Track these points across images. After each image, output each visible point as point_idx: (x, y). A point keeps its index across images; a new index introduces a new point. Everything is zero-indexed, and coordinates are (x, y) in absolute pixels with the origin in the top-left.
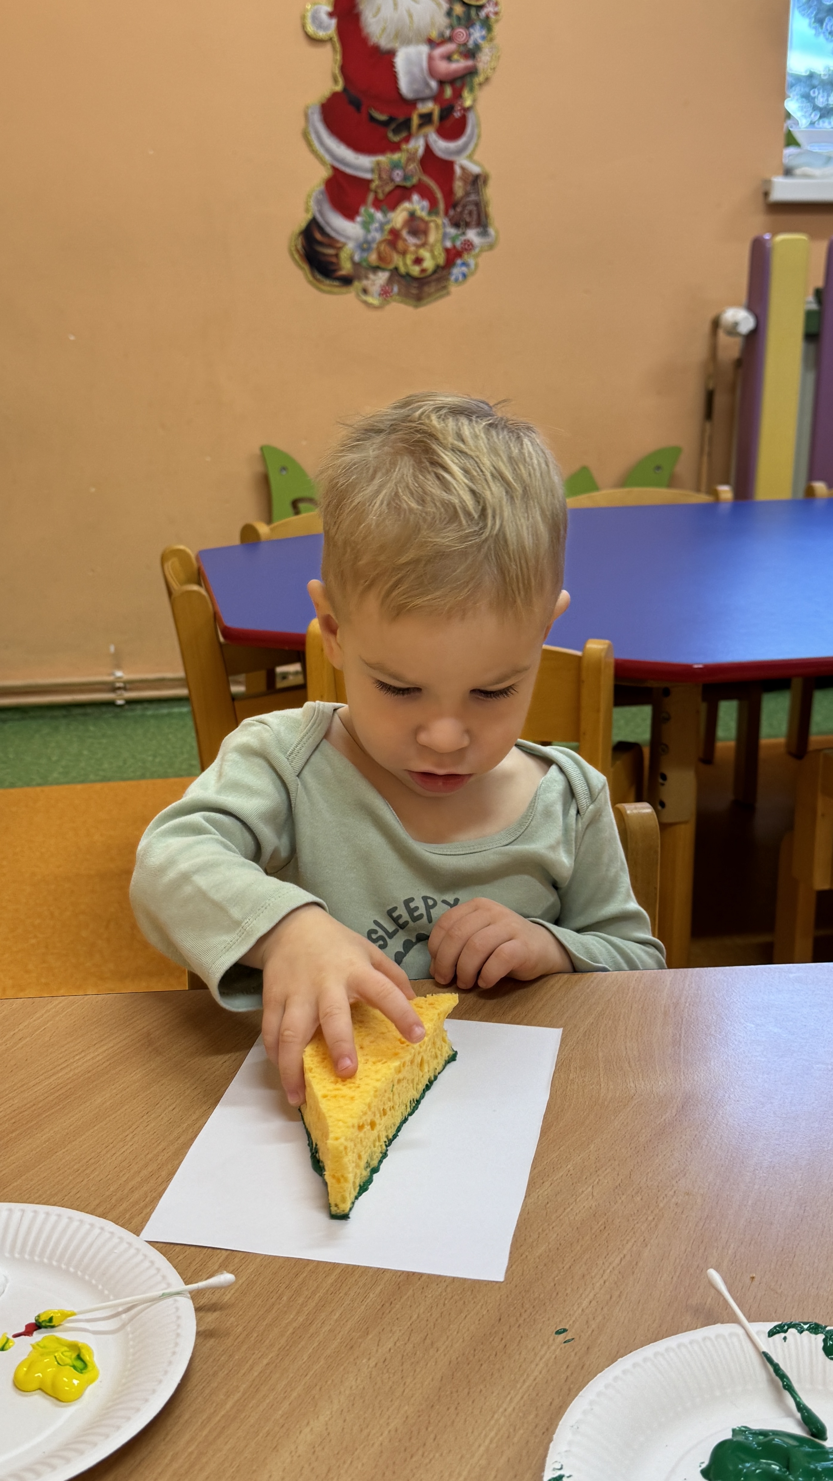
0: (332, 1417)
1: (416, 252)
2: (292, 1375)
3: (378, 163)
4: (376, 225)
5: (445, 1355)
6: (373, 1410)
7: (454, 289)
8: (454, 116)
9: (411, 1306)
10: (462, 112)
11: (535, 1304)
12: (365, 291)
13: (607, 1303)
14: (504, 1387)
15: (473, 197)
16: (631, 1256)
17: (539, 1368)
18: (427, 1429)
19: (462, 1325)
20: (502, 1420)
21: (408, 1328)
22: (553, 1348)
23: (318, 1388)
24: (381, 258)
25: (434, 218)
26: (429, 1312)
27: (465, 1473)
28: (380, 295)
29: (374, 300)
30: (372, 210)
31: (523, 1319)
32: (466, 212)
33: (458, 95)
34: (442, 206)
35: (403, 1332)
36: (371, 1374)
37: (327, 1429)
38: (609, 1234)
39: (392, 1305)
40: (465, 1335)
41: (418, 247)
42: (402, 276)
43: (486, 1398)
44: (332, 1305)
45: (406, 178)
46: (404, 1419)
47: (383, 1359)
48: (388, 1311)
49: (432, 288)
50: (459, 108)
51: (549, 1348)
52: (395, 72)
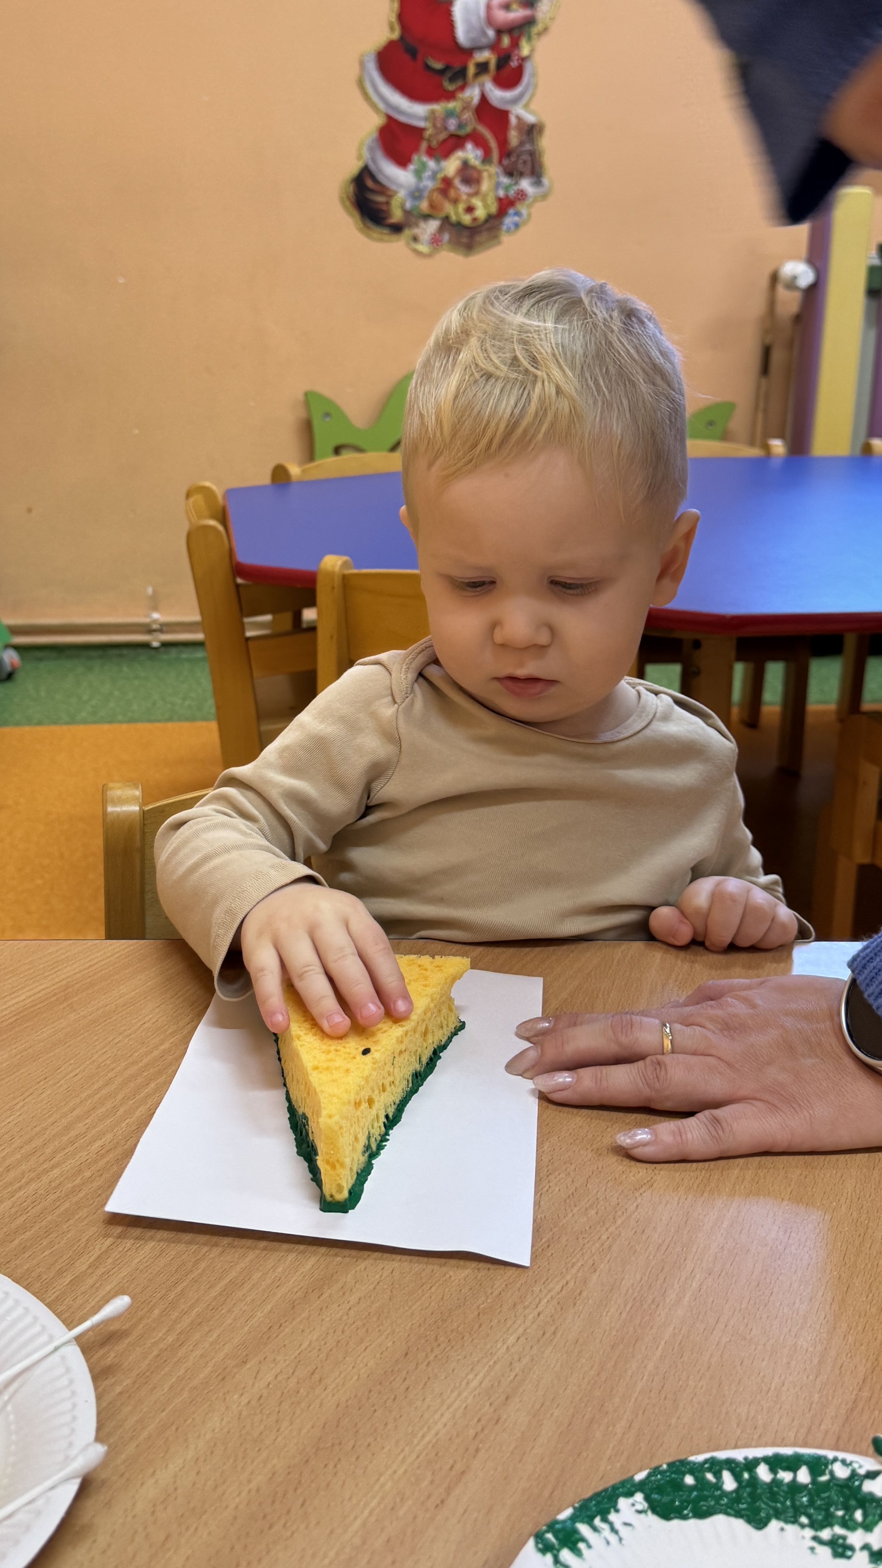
0: (184, 1467)
1: (469, 201)
2: (145, 1410)
3: (433, 112)
4: (428, 173)
5: (333, 1395)
6: (235, 1460)
7: (506, 239)
8: (510, 66)
9: (303, 1331)
10: (520, 61)
11: (451, 1337)
12: (415, 239)
13: (538, 1340)
14: (397, 1442)
15: (528, 147)
16: (575, 1283)
17: (444, 1419)
18: (296, 1490)
19: (361, 1357)
20: (389, 1484)
21: (296, 1358)
22: (465, 1394)
23: (174, 1428)
24: (432, 206)
25: (487, 167)
26: (323, 1339)
27: (332, 1554)
28: (430, 243)
29: (423, 248)
30: (425, 159)
31: (434, 1355)
32: (521, 161)
33: (515, 44)
34: (495, 154)
35: (287, 1362)
36: (240, 1415)
37: (175, 1482)
38: (552, 1254)
39: (282, 1328)
40: (361, 1372)
41: (471, 195)
42: (452, 225)
43: (373, 1454)
44: (211, 1323)
45: (460, 126)
46: (270, 1475)
47: (259, 1396)
48: (275, 1336)
49: (482, 237)
50: (516, 58)
51: (459, 1394)
52: (452, 21)
